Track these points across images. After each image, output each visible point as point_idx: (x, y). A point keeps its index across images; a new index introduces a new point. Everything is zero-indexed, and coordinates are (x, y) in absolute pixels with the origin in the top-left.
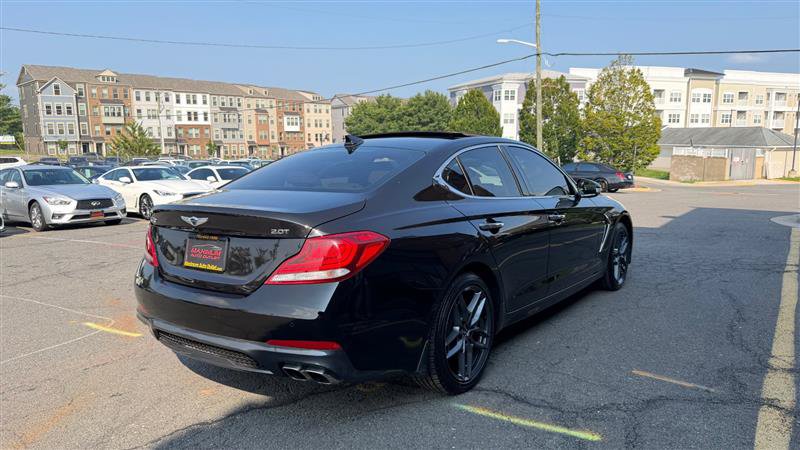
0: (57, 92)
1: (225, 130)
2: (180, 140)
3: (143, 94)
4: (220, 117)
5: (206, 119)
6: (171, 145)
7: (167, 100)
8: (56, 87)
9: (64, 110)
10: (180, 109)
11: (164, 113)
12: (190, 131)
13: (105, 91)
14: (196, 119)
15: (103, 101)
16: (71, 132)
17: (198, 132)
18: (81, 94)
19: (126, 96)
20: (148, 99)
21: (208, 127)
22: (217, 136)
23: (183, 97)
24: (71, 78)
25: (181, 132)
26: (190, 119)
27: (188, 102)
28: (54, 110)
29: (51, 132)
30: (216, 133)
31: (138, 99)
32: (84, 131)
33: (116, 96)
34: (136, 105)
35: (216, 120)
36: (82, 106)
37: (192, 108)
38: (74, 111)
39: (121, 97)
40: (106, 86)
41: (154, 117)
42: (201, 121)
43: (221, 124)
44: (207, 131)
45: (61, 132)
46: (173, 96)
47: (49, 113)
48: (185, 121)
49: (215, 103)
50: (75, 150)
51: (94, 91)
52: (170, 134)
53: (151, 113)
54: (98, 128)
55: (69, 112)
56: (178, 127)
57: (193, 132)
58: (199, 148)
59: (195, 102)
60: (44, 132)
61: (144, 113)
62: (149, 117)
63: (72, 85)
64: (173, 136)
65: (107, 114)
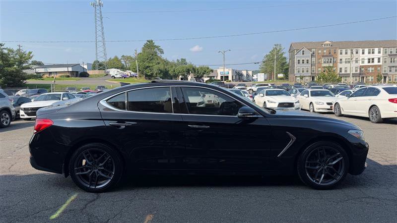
0: (303, 54)
1: (390, 67)
2: (362, 74)
3: (344, 51)
4: (388, 60)
5: (379, 62)
6: (356, 76)
7: (357, 53)
8: (303, 51)
9: (305, 62)
10: (364, 57)
11: (354, 59)
12: (368, 69)
13: (325, 51)
14: (373, 62)
15: (323, 56)
16: (307, 71)
17: (373, 69)
18: (314, 53)
19: (335, 53)
20: (346, 53)
21: (380, 66)
22: (385, 71)
23: (366, 50)
24: (310, 46)
25: (363, 69)
26: (369, 62)
27: (369, 53)
28: (301, 62)
29: (299, 72)
30: (385, 69)
31: (341, 53)
32: (313, 71)
33: (330, 53)
34: (340, 57)
35: (385, 62)
36: (314, 59)
37: (371, 56)
38: (310, 62)
39: (332, 53)
40: (325, 49)
41: (349, 62)
42: (376, 63)
43: (389, 64)
44: (379, 68)
45: (303, 71)
46: (360, 51)
47: (299, 63)
48: (366, 63)
49: (386, 52)
50: (309, 79)
51: (320, 52)
52: (356, 71)
53: (347, 60)
54: (320, 69)
55: (307, 63)
56: (361, 67)
57: (371, 69)
58: (373, 78)
59: (373, 53)
60: (296, 72)
61: (344, 60)
62: (346, 62)
63: (310, 50)
64: (359, 72)
65: (325, 62)
